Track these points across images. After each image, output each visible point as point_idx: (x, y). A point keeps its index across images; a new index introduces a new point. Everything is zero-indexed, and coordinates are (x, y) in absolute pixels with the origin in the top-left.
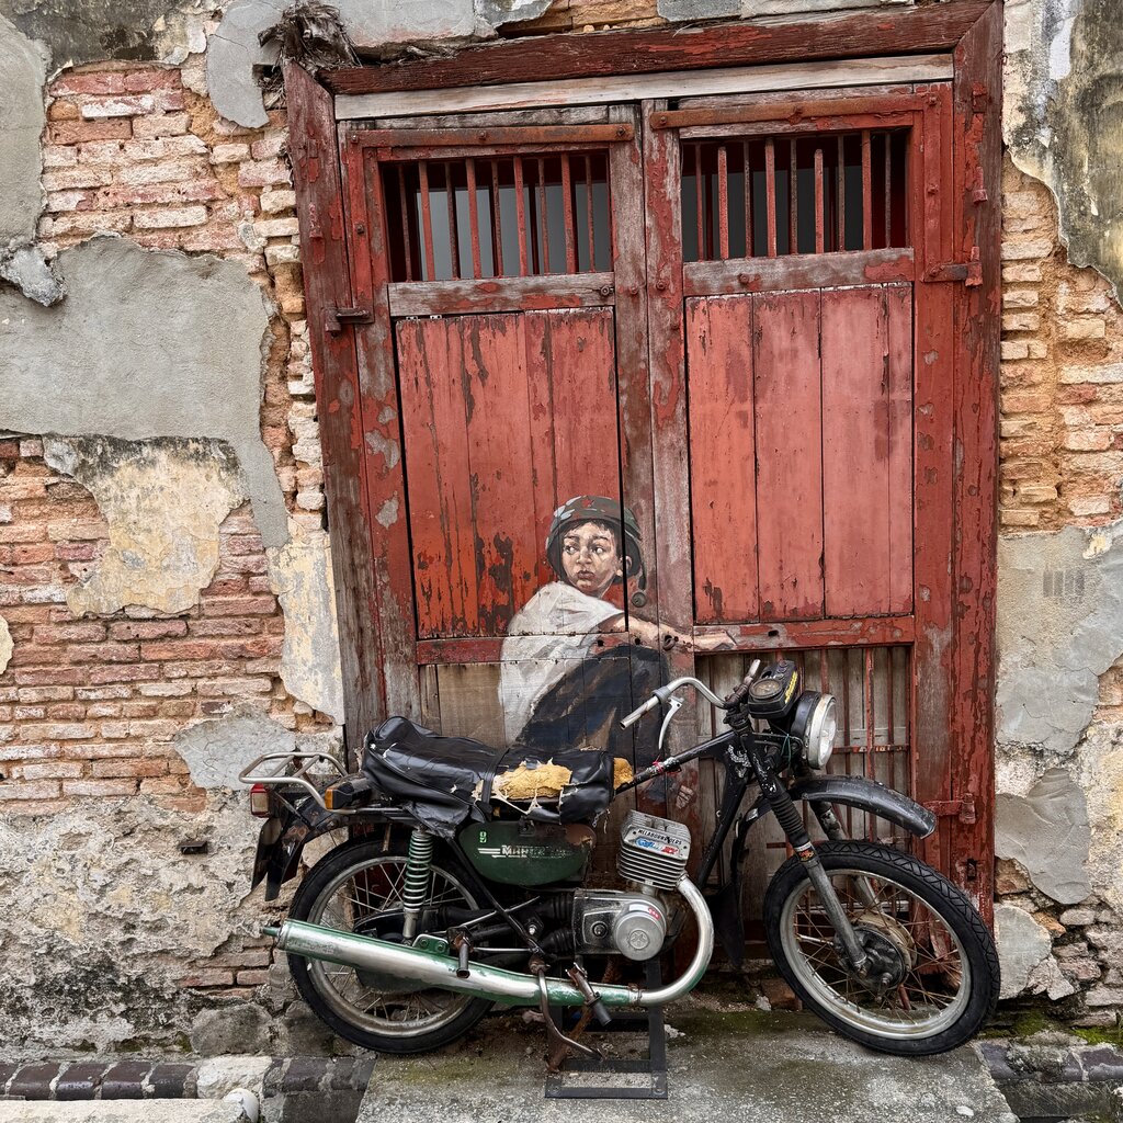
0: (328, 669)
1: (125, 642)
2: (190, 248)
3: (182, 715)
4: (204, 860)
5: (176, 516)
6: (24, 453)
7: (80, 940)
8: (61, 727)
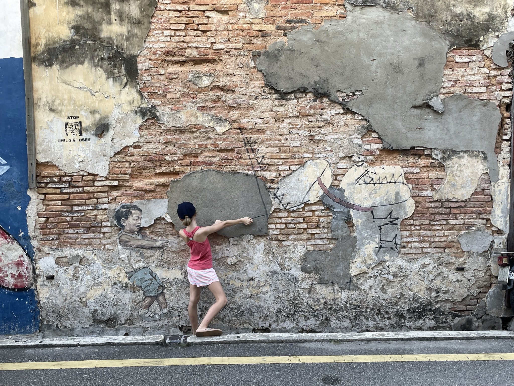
0: (505, 217)
1: (446, 208)
2: (481, 98)
3: (460, 230)
4: (462, 273)
5: (467, 172)
6: (426, 153)
7: (423, 296)
8: (425, 232)
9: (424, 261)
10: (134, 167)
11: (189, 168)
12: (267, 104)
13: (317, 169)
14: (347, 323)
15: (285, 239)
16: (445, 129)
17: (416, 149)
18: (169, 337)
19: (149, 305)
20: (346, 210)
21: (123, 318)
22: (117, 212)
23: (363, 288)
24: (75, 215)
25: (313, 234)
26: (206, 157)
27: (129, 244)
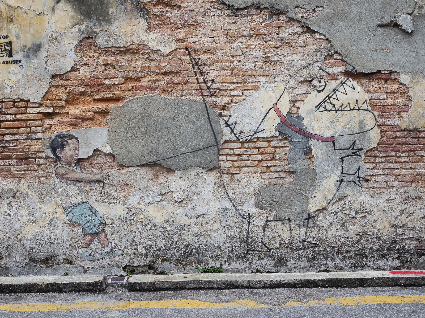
1: (414, 138)
6: (393, 77)
7: (387, 233)
8: (390, 165)
9: (389, 196)
10: (70, 92)
11: (130, 93)
12: (218, 21)
13: (273, 95)
14: (305, 263)
15: (237, 172)
16: (414, 50)
17: (382, 72)
18: (111, 277)
19: (89, 244)
20: (305, 140)
21: (62, 257)
22: (53, 141)
23: (322, 225)
24: (7, 145)
25: (268, 167)
26: (149, 81)
27: (66, 176)
